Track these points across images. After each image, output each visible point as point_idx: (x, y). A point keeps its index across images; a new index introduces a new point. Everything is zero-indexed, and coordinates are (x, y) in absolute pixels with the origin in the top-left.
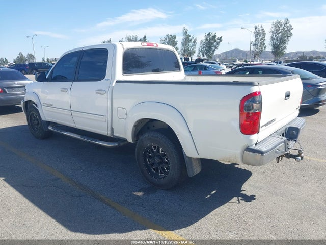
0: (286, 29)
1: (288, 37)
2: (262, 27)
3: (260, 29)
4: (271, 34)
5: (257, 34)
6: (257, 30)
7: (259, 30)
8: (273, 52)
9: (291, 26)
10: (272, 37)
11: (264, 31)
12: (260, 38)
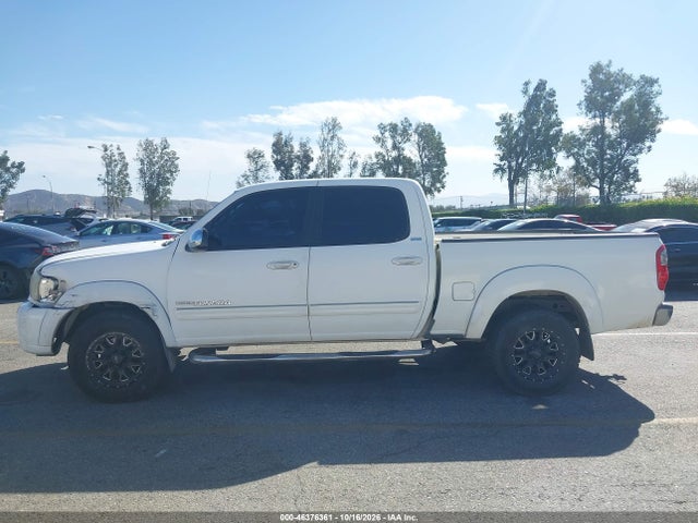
0: (166, 158)
1: (172, 173)
2: (118, 149)
3: (116, 152)
4: (138, 165)
5: (109, 162)
6: (108, 152)
7: (113, 155)
8: (147, 201)
9: (174, 153)
10: (141, 171)
11: (124, 158)
12: (117, 169)
